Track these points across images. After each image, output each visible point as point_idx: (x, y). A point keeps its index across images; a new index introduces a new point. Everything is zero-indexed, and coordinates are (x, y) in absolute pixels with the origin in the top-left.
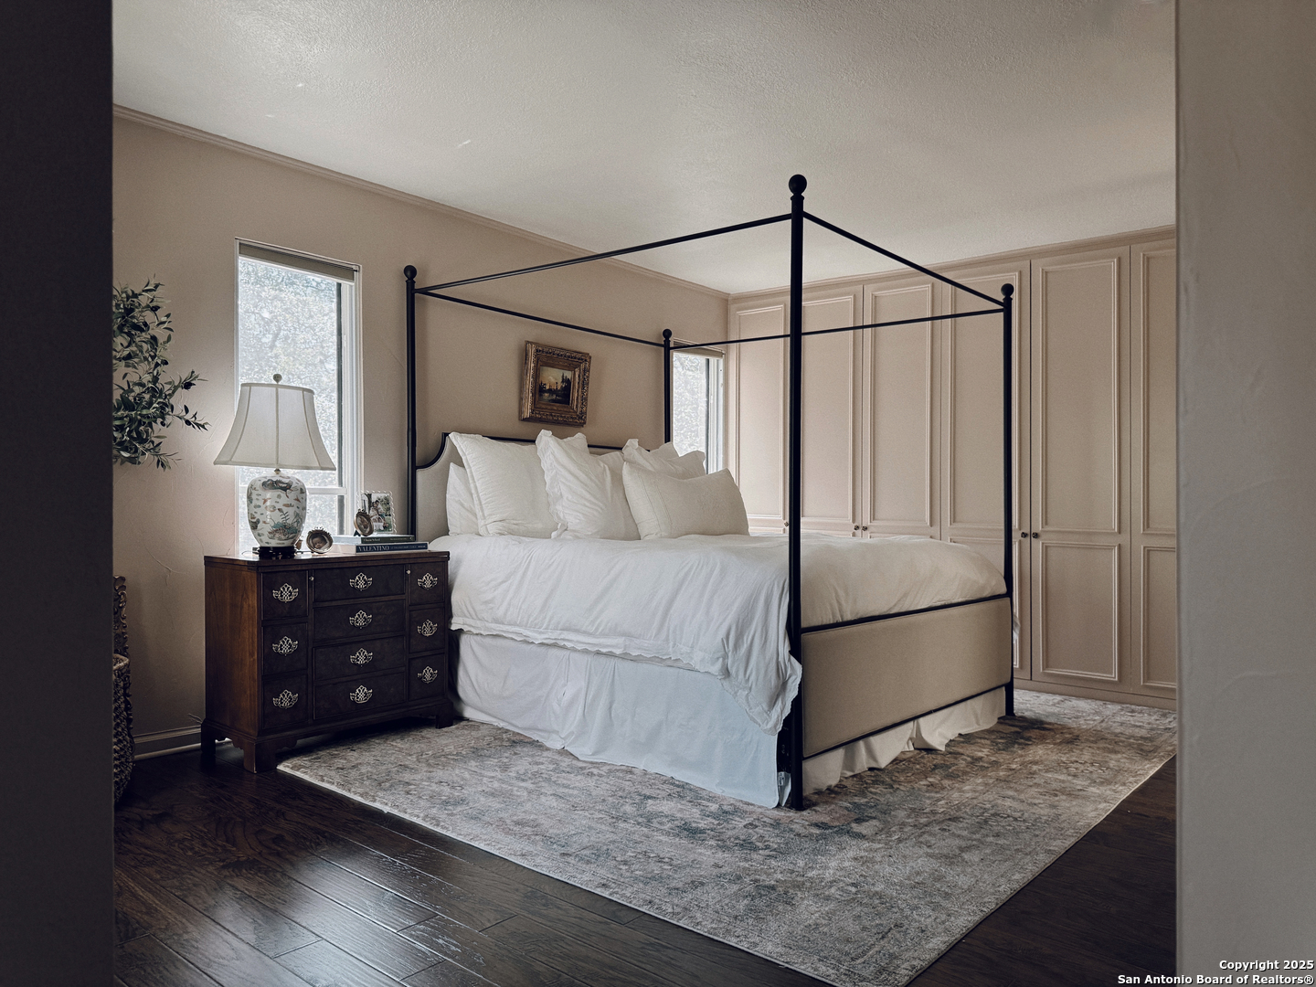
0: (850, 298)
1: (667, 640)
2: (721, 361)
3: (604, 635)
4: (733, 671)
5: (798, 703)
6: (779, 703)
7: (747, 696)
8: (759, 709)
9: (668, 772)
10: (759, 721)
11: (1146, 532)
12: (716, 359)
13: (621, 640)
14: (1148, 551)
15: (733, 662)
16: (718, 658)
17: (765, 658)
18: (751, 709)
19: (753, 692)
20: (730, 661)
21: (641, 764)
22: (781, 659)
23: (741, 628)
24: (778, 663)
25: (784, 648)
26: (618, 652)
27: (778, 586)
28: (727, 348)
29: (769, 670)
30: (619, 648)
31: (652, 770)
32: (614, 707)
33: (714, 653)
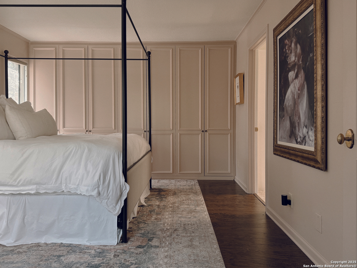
0: (83, 49)
1: (61, 183)
2: (26, 67)
3: (23, 185)
4: (102, 193)
5: (126, 201)
6: (120, 202)
7: (107, 202)
8: (111, 207)
9: (59, 241)
10: (112, 211)
11: (180, 129)
12: (23, 65)
13: (34, 187)
14: (180, 135)
15: (102, 190)
16: (95, 188)
17: (115, 185)
18: (108, 207)
19: (110, 200)
20: (100, 189)
21: (42, 241)
22: (121, 184)
23: (105, 173)
24: (120, 186)
25: (123, 180)
26: (32, 192)
27: (117, 154)
28: (28, 62)
29: (118, 189)
30: (34, 190)
31: (49, 242)
32: (26, 217)
33: (94, 186)
